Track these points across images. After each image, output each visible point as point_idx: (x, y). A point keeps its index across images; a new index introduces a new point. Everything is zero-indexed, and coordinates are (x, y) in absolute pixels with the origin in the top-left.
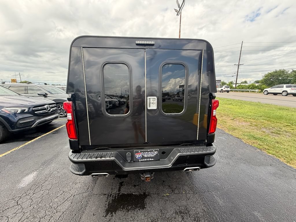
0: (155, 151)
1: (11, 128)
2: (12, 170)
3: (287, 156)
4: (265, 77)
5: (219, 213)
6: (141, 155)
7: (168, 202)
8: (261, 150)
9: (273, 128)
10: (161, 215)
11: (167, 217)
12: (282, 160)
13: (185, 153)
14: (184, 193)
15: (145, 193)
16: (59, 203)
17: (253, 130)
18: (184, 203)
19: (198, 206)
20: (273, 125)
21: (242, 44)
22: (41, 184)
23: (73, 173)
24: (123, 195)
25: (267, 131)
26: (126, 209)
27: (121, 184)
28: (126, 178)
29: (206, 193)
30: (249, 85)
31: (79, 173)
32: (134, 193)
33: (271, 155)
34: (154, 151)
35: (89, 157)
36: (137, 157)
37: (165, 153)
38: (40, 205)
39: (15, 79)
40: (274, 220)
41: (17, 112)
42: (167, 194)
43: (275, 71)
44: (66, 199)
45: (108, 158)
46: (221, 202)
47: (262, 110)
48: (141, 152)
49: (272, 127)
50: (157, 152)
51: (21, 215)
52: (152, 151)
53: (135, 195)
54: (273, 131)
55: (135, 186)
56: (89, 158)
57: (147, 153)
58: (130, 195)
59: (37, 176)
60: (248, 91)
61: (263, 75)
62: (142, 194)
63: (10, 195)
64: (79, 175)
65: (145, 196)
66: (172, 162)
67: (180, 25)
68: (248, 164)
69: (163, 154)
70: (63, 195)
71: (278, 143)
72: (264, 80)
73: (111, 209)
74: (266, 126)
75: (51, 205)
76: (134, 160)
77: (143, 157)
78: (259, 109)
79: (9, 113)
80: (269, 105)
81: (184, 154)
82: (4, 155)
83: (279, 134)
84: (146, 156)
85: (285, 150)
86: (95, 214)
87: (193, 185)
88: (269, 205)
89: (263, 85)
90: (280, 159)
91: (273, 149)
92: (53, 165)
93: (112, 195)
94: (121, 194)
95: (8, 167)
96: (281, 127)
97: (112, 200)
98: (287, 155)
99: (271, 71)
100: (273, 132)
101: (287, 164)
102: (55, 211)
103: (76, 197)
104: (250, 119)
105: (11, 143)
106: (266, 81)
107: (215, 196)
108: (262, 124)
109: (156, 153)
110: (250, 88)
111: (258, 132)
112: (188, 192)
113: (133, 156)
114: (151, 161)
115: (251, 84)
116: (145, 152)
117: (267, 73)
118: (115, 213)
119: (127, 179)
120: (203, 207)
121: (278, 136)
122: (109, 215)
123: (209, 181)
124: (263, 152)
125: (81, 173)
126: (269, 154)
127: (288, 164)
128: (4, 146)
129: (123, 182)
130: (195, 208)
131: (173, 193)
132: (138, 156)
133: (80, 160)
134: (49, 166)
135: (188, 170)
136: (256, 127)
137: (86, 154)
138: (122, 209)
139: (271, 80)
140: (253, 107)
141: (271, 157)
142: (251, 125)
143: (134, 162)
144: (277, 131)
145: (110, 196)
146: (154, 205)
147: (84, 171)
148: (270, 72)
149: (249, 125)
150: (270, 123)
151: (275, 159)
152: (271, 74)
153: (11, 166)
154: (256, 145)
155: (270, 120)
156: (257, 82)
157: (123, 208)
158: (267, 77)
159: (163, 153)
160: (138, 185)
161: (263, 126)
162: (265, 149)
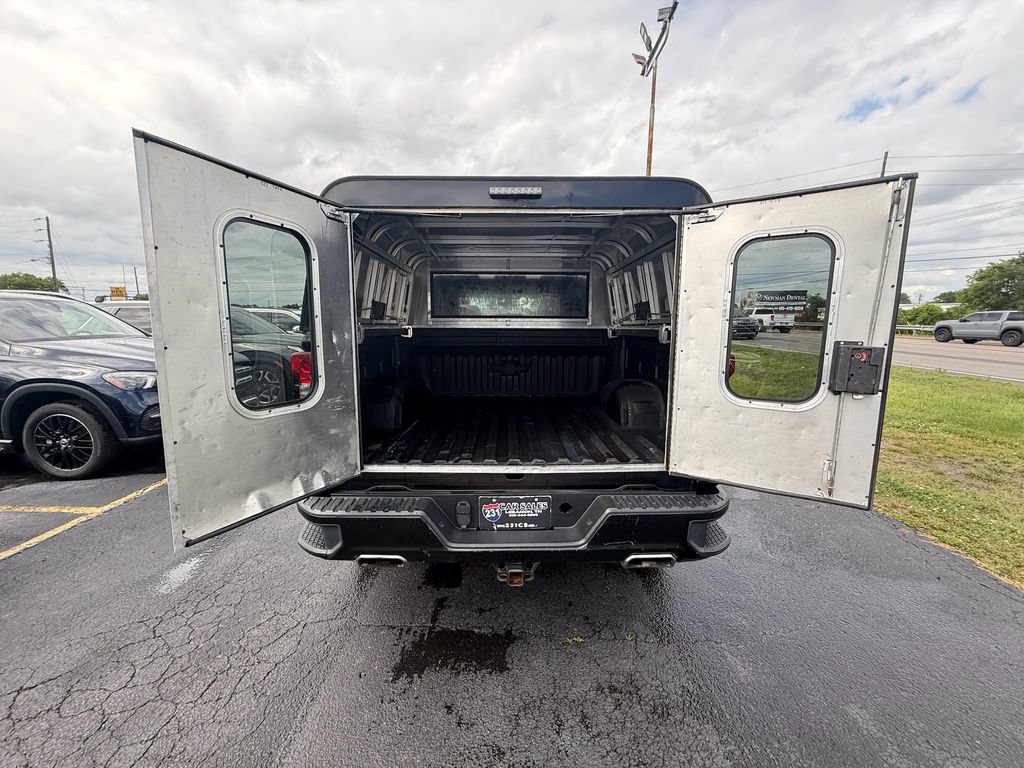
0: (540, 500)
1: (126, 431)
2: (132, 549)
3: (1008, 554)
4: (977, 280)
5: (735, 700)
6: (497, 511)
7: (578, 660)
8: (915, 529)
9: (976, 460)
10: (552, 691)
11: (571, 697)
12: (982, 564)
13: (628, 510)
14: (629, 638)
15: (509, 633)
16: (265, 641)
17: (900, 466)
18: (627, 666)
19: (670, 677)
20: (980, 451)
21: (885, 164)
22: (214, 589)
23: (307, 551)
24: (445, 631)
25: (951, 473)
26: (453, 668)
27: (441, 603)
28: (454, 587)
29: (699, 645)
30: (915, 310)
31: (323, 552)
32: (476, 631)
33: (948, 547)
34: (536, 500)
35: (353, 507)
36: (488, 516)
37: (571, 507)
38: (214, 640)
39: (123, 286)
40: (910, 732)
41: (145, 384)
42: (575, 639)
43: (1017, 257)
44: (284, 632)
45: (405, 513)
46: (743, 671)
47: (946, 397)
48: (499, 501)
49: (973, 459)
50: (546, 504)
51: (166, 662)
52: (532, 500)
53: (481, 636)
54: (973, 471)
55: (481, 611)
56: (354, 510)
57: (515, 504)
58: (466, 635)
59: (202, 568)
60: (911, 332)
61: (971, 273)
62: (503, 632)
63: (133, 611)
64: (325, 557)
65: (509, 638)
66: (588, 535)
67: (653, 107)
68: (857, 571)
69: (565, 512)
70: (274, 621)
71: (983, 509)
72: (976, 289)
73: (410, 665)
74: (952, 454)
75: (242, 643)
76: (477, 526)
77: (505, 518)
78: (937, 396)
79: (123, 387)
80: (978, 383)
81: (623, 510)
82: (106, 508)
83: (996, 482)
84: (512, 513)
85: (1003, 533)
86: (363, 674)
87: (662, 619)
88: (903, 690)
89: (969, 310)
90: (978, 562)
91: (958, 529)
92: (243, 543)
93: (413, 630)
94: (438, 629)
95: (120, 541)
96: (1010, 460)
97: (413, 642)
98: (1006, 551)
99: (1003, 258)
100: (972, 476)
101: (1001, 578)
102: (254, 659)
103: (311, 627)
104: (896, 430)
105: (125, 478)
106: (983, 294)
107: (729, 656)
108: (937, 446)
109: (543, 505)
110: (919, 319)
111: (919, 471)
112: (642, 637)
113: (475, 513)
114: (528, 529)
115: (923, 303)
116: (512, 501)
117: (984, 265)
118: (420, 677)
119: (458, 590)
120: (684, 679)
121: (988, 489)
122: (403, 680)
123: (716, 613)
124: (921, 537)
125: (330, 552)
126: (942, 545)
127: (1004, 579)
128: (106, 485)
129: (445, 599)
130: (657, 683)
131: (595, 638)
132: (490, 512)
133: (329, 513)
134: (232, 545)
135: (639, 561)
136: (915, 456)
137: (346, 498)
138: (441, 667)
139: (1004, 290)
140: (915, 389)
141: (947, 553)
142: (897, 448)
143: (478, 529)
144: (988, 473)
145: (407, 632)
146: (535, 663)
147: (339, 545)
148: (997, 261)
149: (891, 450)
150: (969, 443)
151: (963, 560)
152: (1000, 268)
153: (128, 538)
154: (899, 514)
155: (970, 435)
156: (948, 298)
157: (444, 664)
158: (985, 282)
159: (565, 507)
160: (490, 610)
161: (940, 454)
162: (932, 527)
